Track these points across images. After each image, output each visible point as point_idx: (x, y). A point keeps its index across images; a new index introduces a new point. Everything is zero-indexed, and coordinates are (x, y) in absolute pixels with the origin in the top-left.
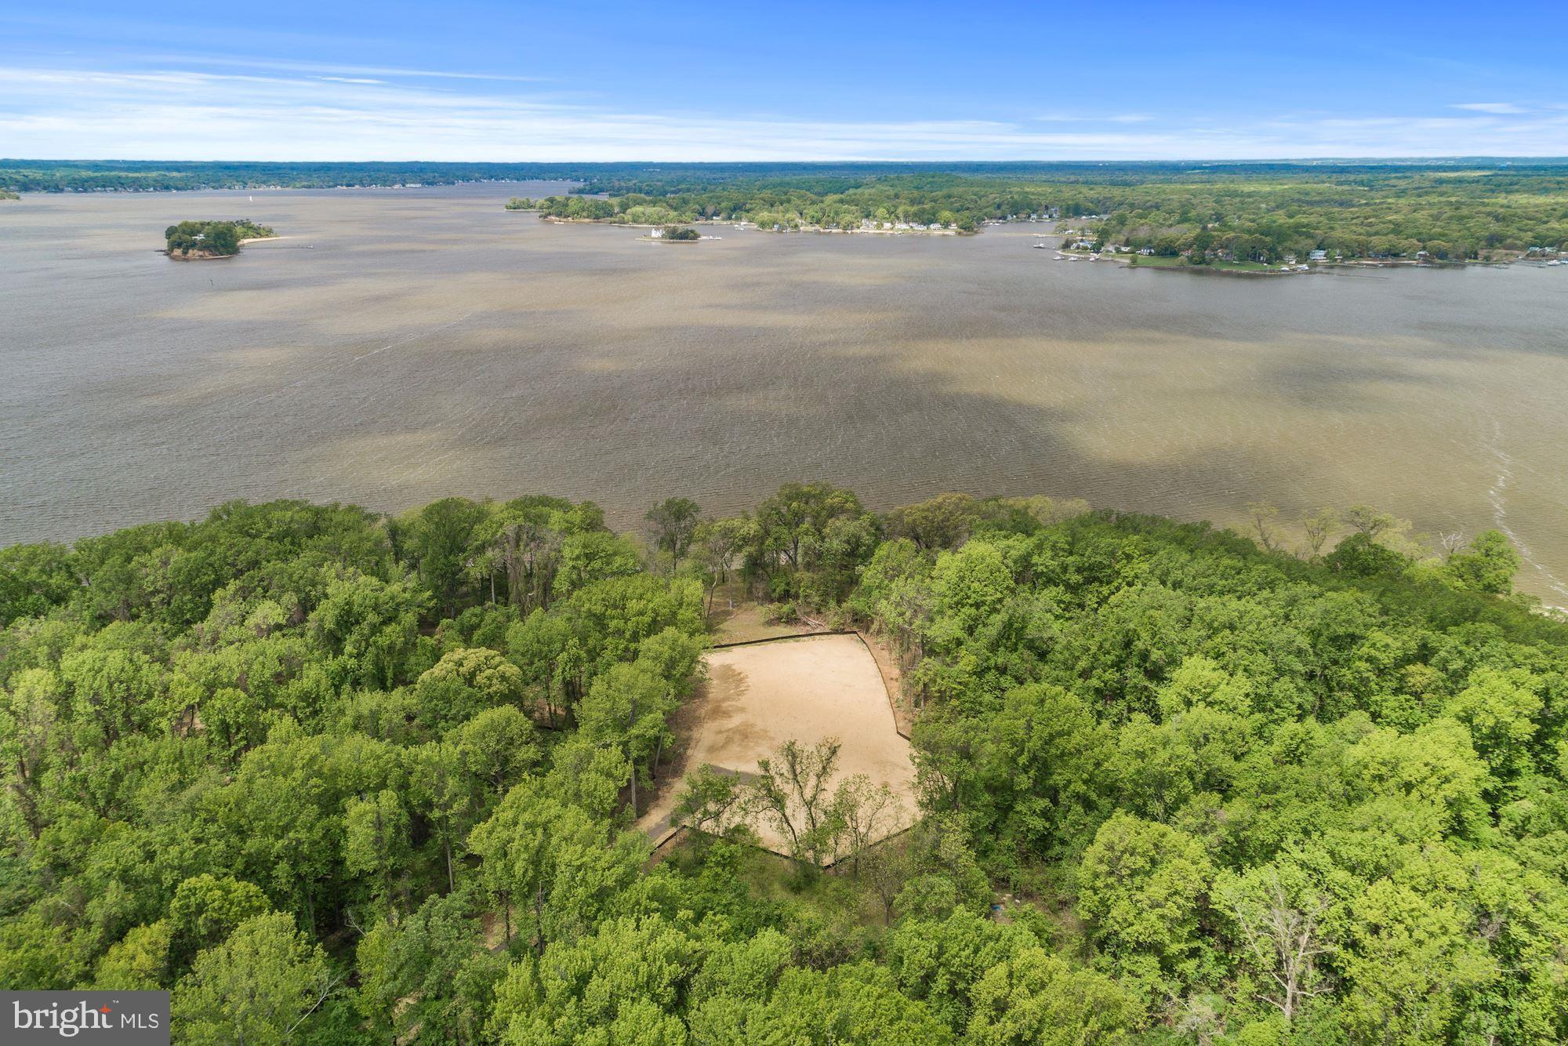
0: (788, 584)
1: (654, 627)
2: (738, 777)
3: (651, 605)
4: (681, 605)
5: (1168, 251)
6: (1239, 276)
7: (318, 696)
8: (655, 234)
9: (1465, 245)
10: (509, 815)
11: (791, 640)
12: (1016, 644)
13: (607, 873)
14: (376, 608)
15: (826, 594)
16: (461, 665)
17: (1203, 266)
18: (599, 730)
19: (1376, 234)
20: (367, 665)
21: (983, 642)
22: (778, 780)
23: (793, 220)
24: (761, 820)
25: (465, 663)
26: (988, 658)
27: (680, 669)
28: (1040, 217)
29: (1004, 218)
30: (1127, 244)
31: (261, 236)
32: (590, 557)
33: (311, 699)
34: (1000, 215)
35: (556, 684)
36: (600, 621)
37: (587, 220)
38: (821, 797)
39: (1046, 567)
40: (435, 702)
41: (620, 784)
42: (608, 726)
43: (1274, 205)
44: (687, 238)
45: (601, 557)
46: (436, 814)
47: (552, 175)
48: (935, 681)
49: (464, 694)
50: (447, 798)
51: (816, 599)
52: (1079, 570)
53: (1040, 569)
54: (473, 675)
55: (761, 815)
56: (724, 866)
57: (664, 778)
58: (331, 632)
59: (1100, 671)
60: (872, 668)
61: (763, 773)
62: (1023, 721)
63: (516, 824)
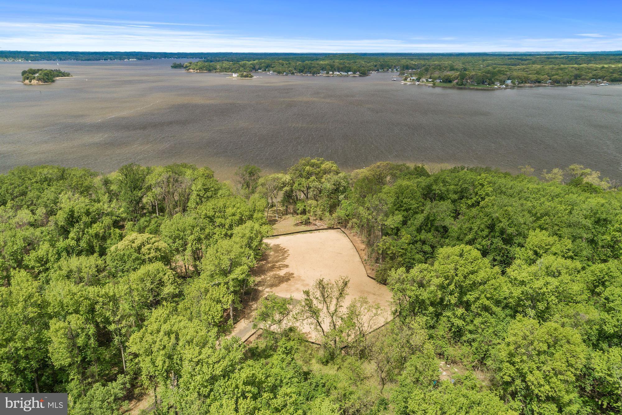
0: (305, 206)
1: (241, 221)
2: (291, 301)
3: (239, 211)
4: (254, 211)
5: (448, 80)
6: (477, 89)
7: (47, 260)
8: (235, 75)
9: (567, 78)
10: (155, 326)
11: (308, 232)
12: (430, 228)
13: (216, 366)
14: (88, 213)
15: (324, 210)
16: (134, 242)
17: (463, 86)
18: (212, 276)
19: (530, 74)
20: (83, 244)
21: (414, 228)
22: (315, 302)
23: (292, 71)
24: (305, 324)
25: (136, 241)
26: (416, 236)
27: (255, 244)
28: (392, 70)
29: (378, 70)
30: (430, 78)
31: (65, 76)
32: (206, 190)
33: (43, 262)
34: (376, 69)
35: (188, 252)
36: (211, 220)
37: (206, 71)
38: (340, 309)
39: (440, 190)
40: (116, 262)
41: (225, 307)
42: (217, 274)
43: (486, 65)
44: (248, 77)
45: (212, 191)
46: (112, 327)
47: (192, 56)
48: (389, 248)
49: (133, 257)
50: (119, 317)
51: (320, 213)
52: (455, 193)
53: (437, 192)
54: (140, 248)
55: (305, 322)
56: (287, 354)
57: (248, 302)
58: (62, 227)
59: (480, 240)
60: (350, 245)
61: (306, 297)
62: (453, 265)
63: (158, 331)
